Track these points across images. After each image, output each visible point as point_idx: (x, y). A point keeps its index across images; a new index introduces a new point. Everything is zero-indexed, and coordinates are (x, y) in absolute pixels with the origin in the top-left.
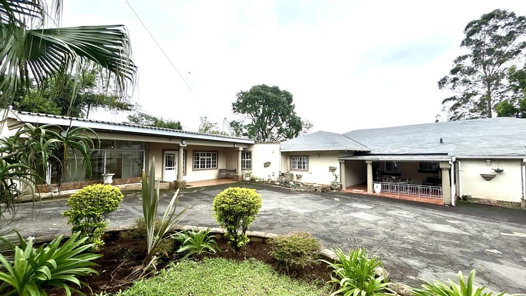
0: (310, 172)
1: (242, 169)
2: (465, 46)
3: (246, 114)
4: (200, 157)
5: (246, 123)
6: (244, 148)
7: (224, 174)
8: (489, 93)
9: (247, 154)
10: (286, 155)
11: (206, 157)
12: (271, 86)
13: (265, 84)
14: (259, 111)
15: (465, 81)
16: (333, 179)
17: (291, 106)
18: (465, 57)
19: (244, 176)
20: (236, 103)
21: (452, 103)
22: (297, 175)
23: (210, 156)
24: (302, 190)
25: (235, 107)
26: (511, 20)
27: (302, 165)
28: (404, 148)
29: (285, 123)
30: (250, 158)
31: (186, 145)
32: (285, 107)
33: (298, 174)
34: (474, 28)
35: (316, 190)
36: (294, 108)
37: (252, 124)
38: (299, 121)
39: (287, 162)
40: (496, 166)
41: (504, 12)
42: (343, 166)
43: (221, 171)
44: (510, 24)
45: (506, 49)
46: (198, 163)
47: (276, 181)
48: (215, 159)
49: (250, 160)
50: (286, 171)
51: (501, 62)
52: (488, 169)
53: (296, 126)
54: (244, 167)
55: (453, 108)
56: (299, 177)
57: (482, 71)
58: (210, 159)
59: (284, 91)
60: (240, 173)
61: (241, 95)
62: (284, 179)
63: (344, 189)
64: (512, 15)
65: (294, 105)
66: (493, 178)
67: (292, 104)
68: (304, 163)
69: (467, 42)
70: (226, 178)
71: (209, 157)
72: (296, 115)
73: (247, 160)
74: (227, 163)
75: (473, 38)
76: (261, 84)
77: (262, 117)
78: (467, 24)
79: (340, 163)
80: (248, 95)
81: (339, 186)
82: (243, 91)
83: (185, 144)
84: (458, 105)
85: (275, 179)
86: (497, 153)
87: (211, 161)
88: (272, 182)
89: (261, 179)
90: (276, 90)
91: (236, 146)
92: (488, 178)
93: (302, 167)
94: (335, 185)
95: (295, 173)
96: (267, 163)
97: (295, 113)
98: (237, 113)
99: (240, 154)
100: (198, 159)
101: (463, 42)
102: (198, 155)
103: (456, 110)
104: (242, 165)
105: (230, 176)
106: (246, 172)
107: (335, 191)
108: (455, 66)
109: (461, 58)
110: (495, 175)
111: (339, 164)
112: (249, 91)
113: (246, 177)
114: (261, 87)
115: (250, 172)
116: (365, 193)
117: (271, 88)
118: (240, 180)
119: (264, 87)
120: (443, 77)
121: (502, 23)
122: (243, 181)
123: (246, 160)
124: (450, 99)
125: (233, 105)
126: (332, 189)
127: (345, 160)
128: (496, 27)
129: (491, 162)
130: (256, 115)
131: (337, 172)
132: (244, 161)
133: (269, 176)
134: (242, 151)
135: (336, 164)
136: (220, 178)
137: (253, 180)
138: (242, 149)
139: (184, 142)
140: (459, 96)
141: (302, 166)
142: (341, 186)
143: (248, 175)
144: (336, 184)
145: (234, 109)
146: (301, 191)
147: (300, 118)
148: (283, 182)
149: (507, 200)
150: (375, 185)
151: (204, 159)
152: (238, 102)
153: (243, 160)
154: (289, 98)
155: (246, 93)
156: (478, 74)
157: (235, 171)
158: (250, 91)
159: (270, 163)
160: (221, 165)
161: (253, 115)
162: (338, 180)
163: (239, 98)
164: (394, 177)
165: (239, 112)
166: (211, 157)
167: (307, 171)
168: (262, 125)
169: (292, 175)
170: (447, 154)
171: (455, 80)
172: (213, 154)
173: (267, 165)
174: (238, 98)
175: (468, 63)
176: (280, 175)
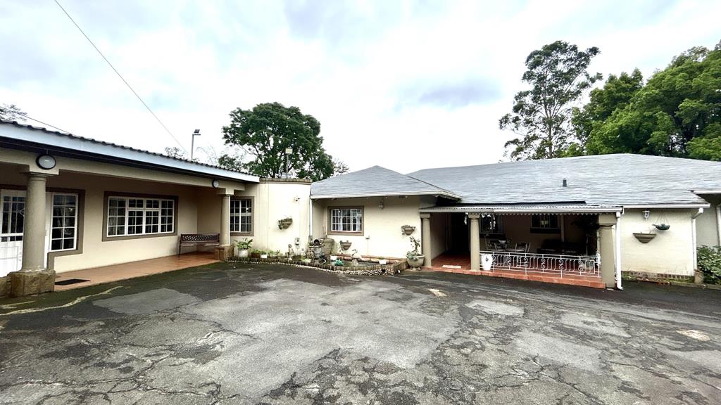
0: (366, 236)
1: (232, 235)
2: (526, 80)
3: (246, 146)
4: (128, 210)
5: (246, 161)
6: (235, 191)
7: (191, 245)
8: (550, 138)
9: (243, 202)
10: (322, 205)
11: (145, 210)
12: (287, 106)
13: (279, 103)
14: (268, 142)
15: (528, 122)
16: (410, 247)
17: (318, 139)
18: (526, 94)
19: (236, 249)
20: (230, 127)
21: (513, 147)
22: (341, 242)
23: (157, 206)
24: (359, 272)
25: (228, 134)
26: (573, 55)
27: (352, 224)
28: (514, 195)
29: (308, 163)
30: (250, 211)
31: (55, 172)
32: (309, 139)
33: (344, 241)
34: (536, 59)
35: (384, 271)
36: (322, 142)
37: (257, 161)
38: (330, 161)
39: (323, 219)
40: (659, 221)
41: (566, 45)
42: (427, 224)
43: (183, 239)
44: (571, 60)
45: (566, 88)
46: (122, 221)
47: (303, 254)
48: (170, 213)
49: (249, 214)
50: (321, 236)
51: (562, 103)
52: (646, 226)
53: (325, 168)
54: (237, 229)
55: (515, 154)
56: (346, 246)
57: (543, 110)
58: (156, 213)
59: (307, 116)
60: (227, 241)
61: (239, 114)
62: (319, 251)
63: (429, 265)
64: (574, 48)
65: (322, 137)
66: (652, 238)
67: (318, 136)
68: (355, 221)
69: (528, 76)
70: (198, 253)
71: (152, 210)
72: (325, 152)
73: (244, 214)
74: (200, 222)
75: (535, 71)
76: (272, 102)
77: (274, 151)
78: (529, 54)
79: (422, 219)
80: (249, 116)
81: (421, 261)
82: (243, 110)
83: (52, 168)
84: (520, 150)
85: (301, 250)
86: (658, 199)
87: (160, 217)
88: (294, 257)
89: (272, 252)
90: (295, 112)
91: (217, 185)
92: (643, 239)
93: (352, 228)
94: (416, 260)
95: (338, 239)
96: (286, 220)
97: (323, 150)
98: (231, 143)
99: (228, 202)
100: (122, 212)
101: (525, 75)
102: (122, 204)
103: (519, 156)
104: (232, 226)
105: (205, 250)
106: (241, 239)
107: (414, 270)
108: (516, 103)
109: (522, 95)
110: (655, 235)
111: (420, 220)
112: (252, 110)
113: (240, 249)
114: (272, 106)
115: (249, 238)
116: (467, 272)
117: (287, 109)
118: (227, 256)
119: (276, 106)
120: (505, 115)
121: (563, 57)
122: (233, 257)
123: (240, 215)
124: (512, 142)
125: (225, 130)
126: (409, 267)
127: (431, 213)
128: (556, 62)
129: (650, 214)
130: (263, 149)
131: (417, 235)
132: (237, 218)
133: (290, 246)
134: (232, 197)
135: (414, 221)
136: (180, 254)
137: (255, 256)
138: (232, 193)
139: (47, 162)
140: (521, 139)
141: (351, 226)
142: (424, 259)
143: (245, 246)
144: (418, 257)
145: (226, 137)
146: (356, 276)
147: (330, 157)
148: (318, 256)
149: (672, 273)
150: (484, 256)
151: (140, 213)
152: (233, 126)
153: (235, 214)
154: (315, 127)
155: (247, 112)
156: (538, 114)
157: (217, 238)
158: (255, 109)
159: (291, 220)
160: (185, 225)
161: (258, 149)
162: (419, 251)
163: (235, 119)
164: (504, 242)
165: (235, 143)
166: (159, 210)
167: (361, 233)
168: (273, 164)
169: (332, 242)
170: (583, 202)
171: (516, 120)
172: (163, 203)
173: (285, 224)
174: (232, 119)
175: (528, 100)
176: (311, 244)
